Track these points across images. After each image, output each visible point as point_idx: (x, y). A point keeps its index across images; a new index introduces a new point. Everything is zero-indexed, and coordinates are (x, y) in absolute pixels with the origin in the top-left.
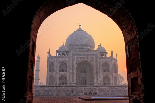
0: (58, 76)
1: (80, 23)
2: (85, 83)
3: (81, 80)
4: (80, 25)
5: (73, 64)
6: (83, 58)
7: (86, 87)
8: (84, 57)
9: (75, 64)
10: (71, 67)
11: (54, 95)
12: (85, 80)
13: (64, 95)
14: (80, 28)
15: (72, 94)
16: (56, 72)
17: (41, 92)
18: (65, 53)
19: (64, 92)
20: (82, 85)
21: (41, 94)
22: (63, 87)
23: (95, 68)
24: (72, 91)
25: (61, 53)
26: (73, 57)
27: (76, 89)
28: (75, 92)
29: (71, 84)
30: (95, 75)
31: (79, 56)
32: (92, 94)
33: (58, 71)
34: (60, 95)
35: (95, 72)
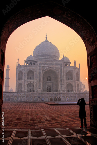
0: (26, 84)
1: (46, 35)
2: (51, 90)
3: (47, 87)
4: (46, 37)
5: (40, 73)
6: (48, 67)
7: (51, 93)
8: (50, 66)
9: (41, 73)
10: (38, 75)
11: (23, 100)
12: (51, 87)
13: (32, 100)
14: (46, 40)
15: (39, 100)
16: (24, 80)
17: (11, 98)
18: (33, 63)
19: (31, 98)
20: (48, 92)
21: (11, 100)
22: (30, 94)
23: (60, 77)
24: (39, 97)
25: (29, 63)
26: (40, 66)
27: (42, 95)
28: (41, 98)
29: (38, 91)
30: (60, 83)
31: (45, 65)
32: (56, 100)
33: (26, 79)
34: (28, 101)
35: (60, 80)
